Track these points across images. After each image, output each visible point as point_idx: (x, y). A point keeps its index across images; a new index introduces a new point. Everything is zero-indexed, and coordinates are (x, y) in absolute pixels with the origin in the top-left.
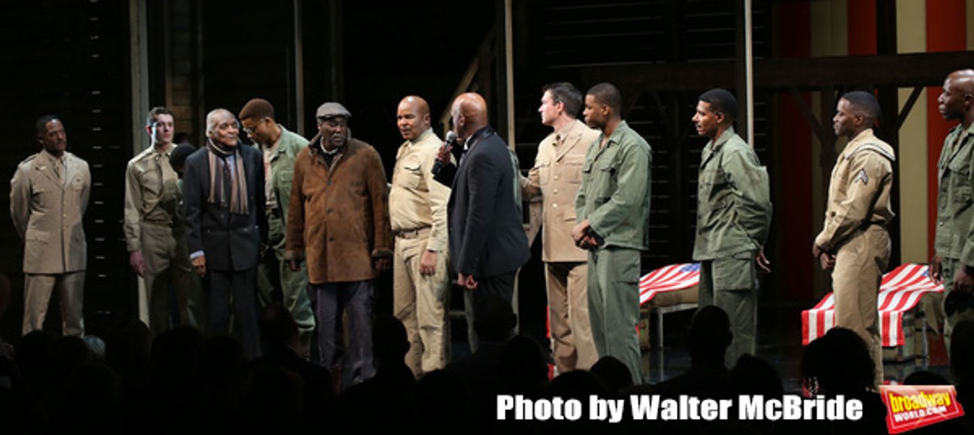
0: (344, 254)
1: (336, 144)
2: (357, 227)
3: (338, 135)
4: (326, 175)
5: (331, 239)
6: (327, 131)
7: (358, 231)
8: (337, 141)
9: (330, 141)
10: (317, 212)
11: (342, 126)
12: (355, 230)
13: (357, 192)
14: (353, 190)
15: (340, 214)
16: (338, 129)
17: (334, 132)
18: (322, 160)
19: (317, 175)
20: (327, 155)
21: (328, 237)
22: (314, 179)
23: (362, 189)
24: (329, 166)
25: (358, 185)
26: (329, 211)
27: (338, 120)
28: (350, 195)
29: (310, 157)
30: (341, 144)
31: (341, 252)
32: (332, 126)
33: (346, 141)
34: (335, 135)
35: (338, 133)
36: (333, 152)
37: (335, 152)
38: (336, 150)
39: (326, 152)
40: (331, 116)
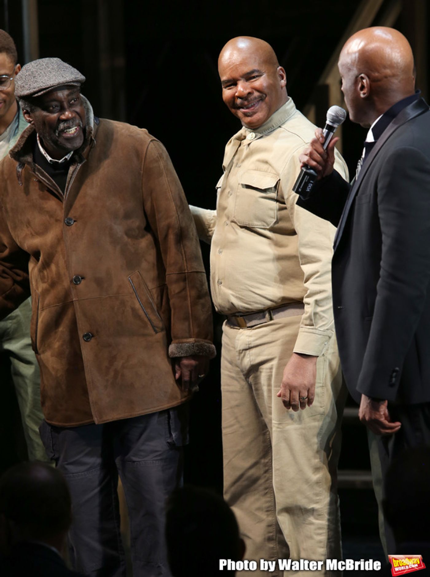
0: (118, 364)
2: (137, 305)
3: (69, 125)
5: (88, 337)
6: (43, 121)
7: (141, 312)
10: (53, 285)
11: (71, 106)
12: (134, 310)
13: (128, 233)
14: (119, 229)
15: (99, 282)
16: (66, 114)
17: (59, 120)
18: (46, 179)
19: (41, 210)
20: (54, 165)
21: (81, 335)
22: (37, 219)
23: (137, 222)
25: (127, 216)
26: (77, 280)
27: (62, 95)
28: (115, 241)
29: (19, 177)
31: (112, 359)
32: (52, 111)
34: (62, 125)
36: (64, 159)
37: (68, 159)
38: (71, 154)
39: (51, 161)
40: (45, 91)
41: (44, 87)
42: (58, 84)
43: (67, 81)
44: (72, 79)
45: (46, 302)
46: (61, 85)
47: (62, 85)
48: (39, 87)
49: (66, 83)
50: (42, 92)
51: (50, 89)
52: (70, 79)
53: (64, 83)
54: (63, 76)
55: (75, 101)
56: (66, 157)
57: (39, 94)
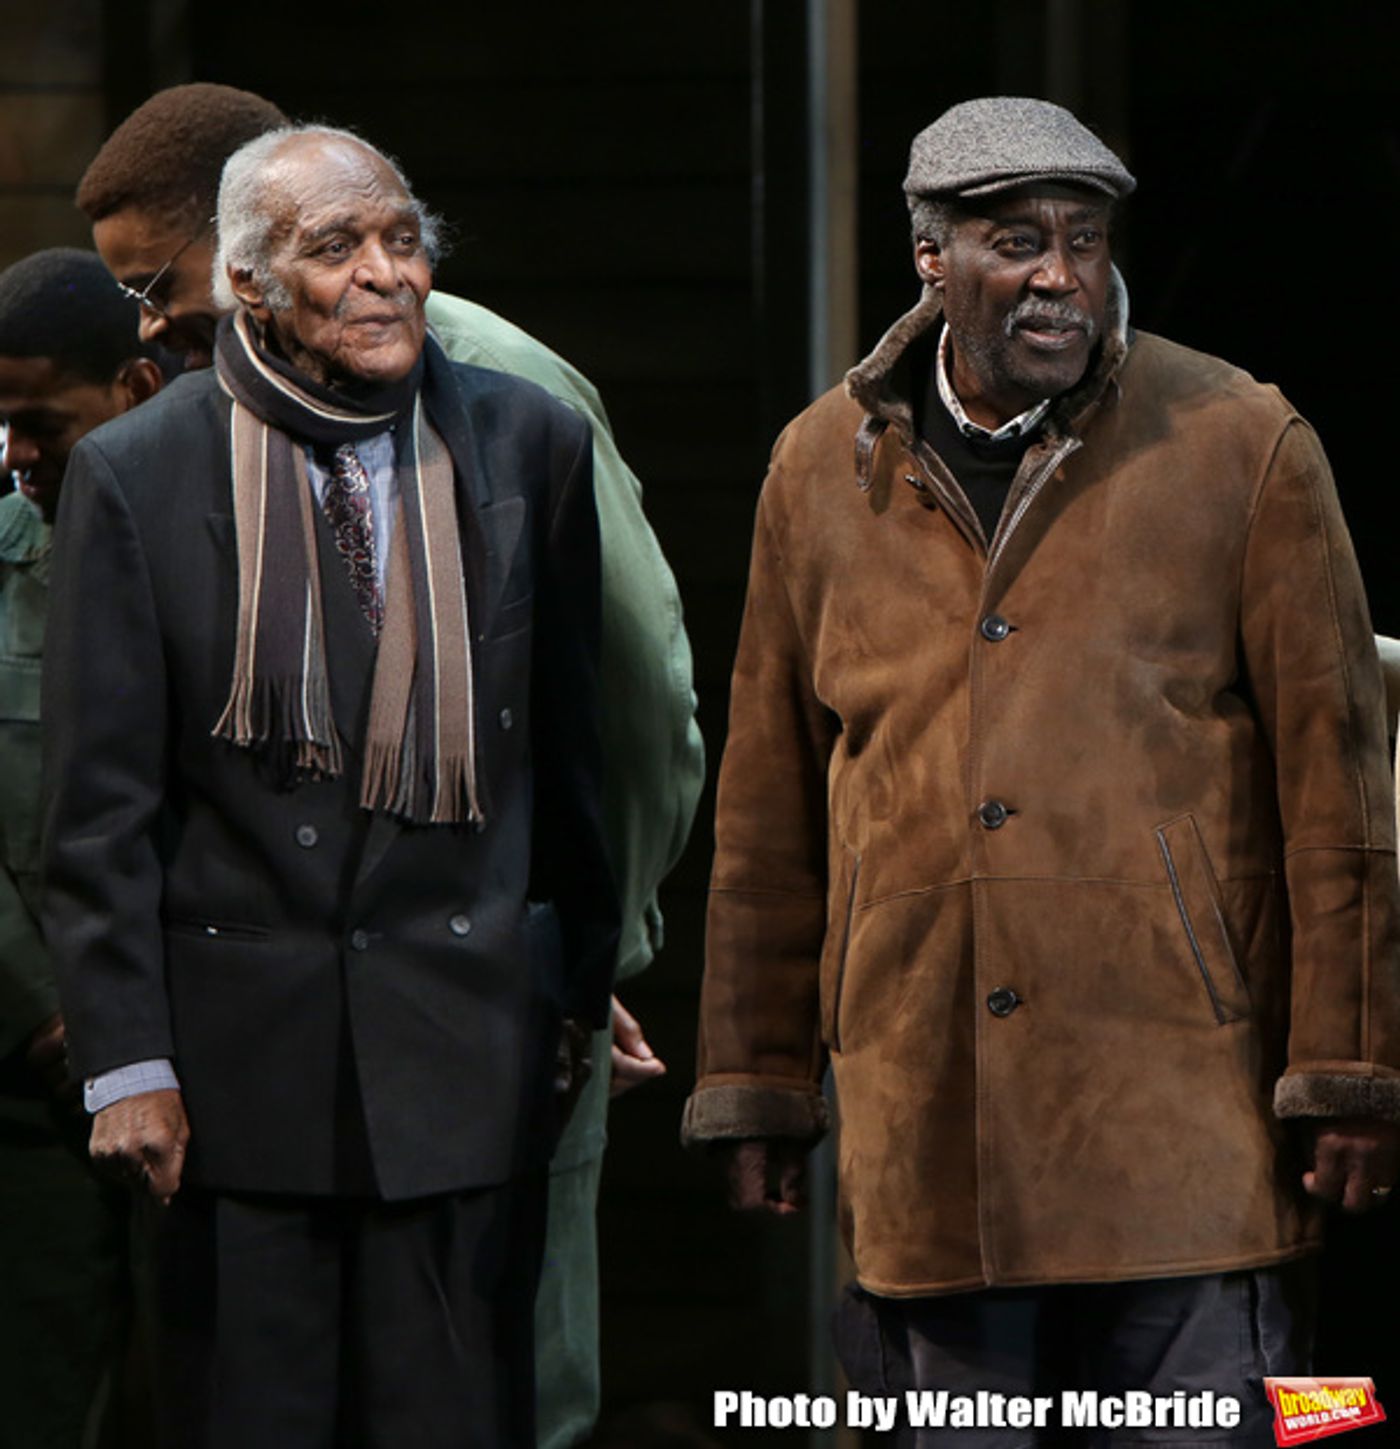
0: (1090, 1103)
1: (1038, 371)
2: (1173, 923)
3: (1052, 310)
4: (971, 572)
5: (1005, 1002)
6: (978, 283)
7: (1183, 948)
8: (1041, 353)
9: (997, 358)
10: (910, 824)
11: (1072, 253)
12: (1159, 934)
13: (1172, 690)
14: (1148, 675)
15: (1062, 831)
16: (1051, 272)
17: (1026, 289)
18: (945, 484)
19: (909, 577)
20: (976, 442)
21: (982, 991)
22: (891, 606)
23: (1208, 666)
24: (991, 519)
25: (1180, 639)
26: (992, 816)
27: (1050, 209)
28: (1130, 709)
29: (861, 462)
30: (1069, 373)
31: (1071, 1085)
32: (1011, 257)
33: (1098, 353)
34: (1026, 309)
35: (1045, 294)
36: (1012, 429)
37: (1024, 429)
38: (1033, 413)
39: (966, 426)
40: (1004, 183)
41: (1004, 171)
42: (1051, 172)
43: (1081, 169)
44: (1097, 167)
45: (881, 881)
46: (1059, 174)
47: (1064, 176)
48: (989, 168)
49: (1078, 172)
50: (996, 186)
51: (1023, 179)
52: (1091, 167)
53: (1072, 172)
54: (1070, 153)
55: (1087, 240)
56: (1019, 419)
57: (986, 189)
